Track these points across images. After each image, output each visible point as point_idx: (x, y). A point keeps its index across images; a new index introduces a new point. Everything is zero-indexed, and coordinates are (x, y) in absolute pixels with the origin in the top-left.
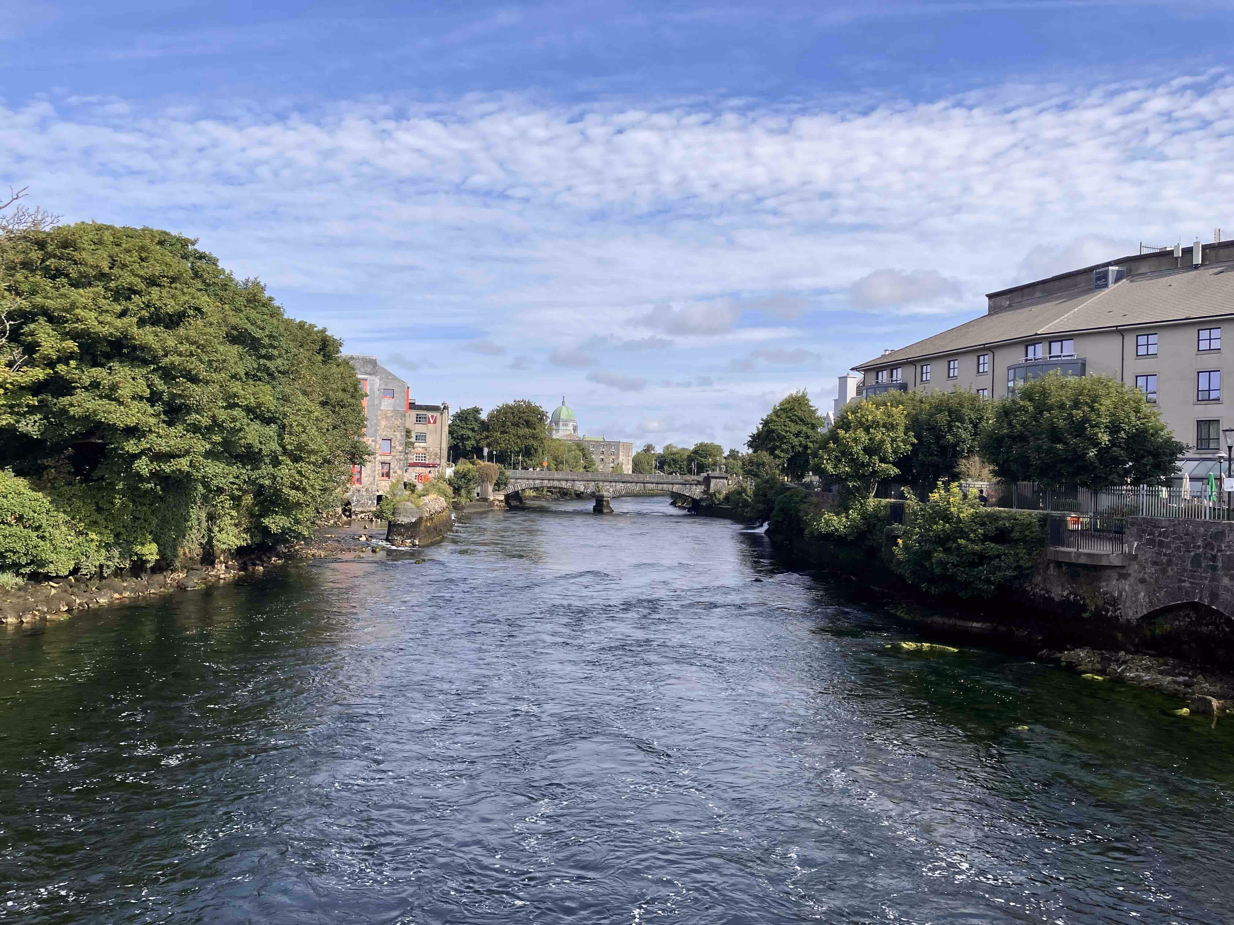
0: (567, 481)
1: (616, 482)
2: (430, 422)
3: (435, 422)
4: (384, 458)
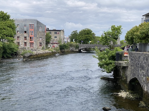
2: (57, 34)
4: (40, 42)
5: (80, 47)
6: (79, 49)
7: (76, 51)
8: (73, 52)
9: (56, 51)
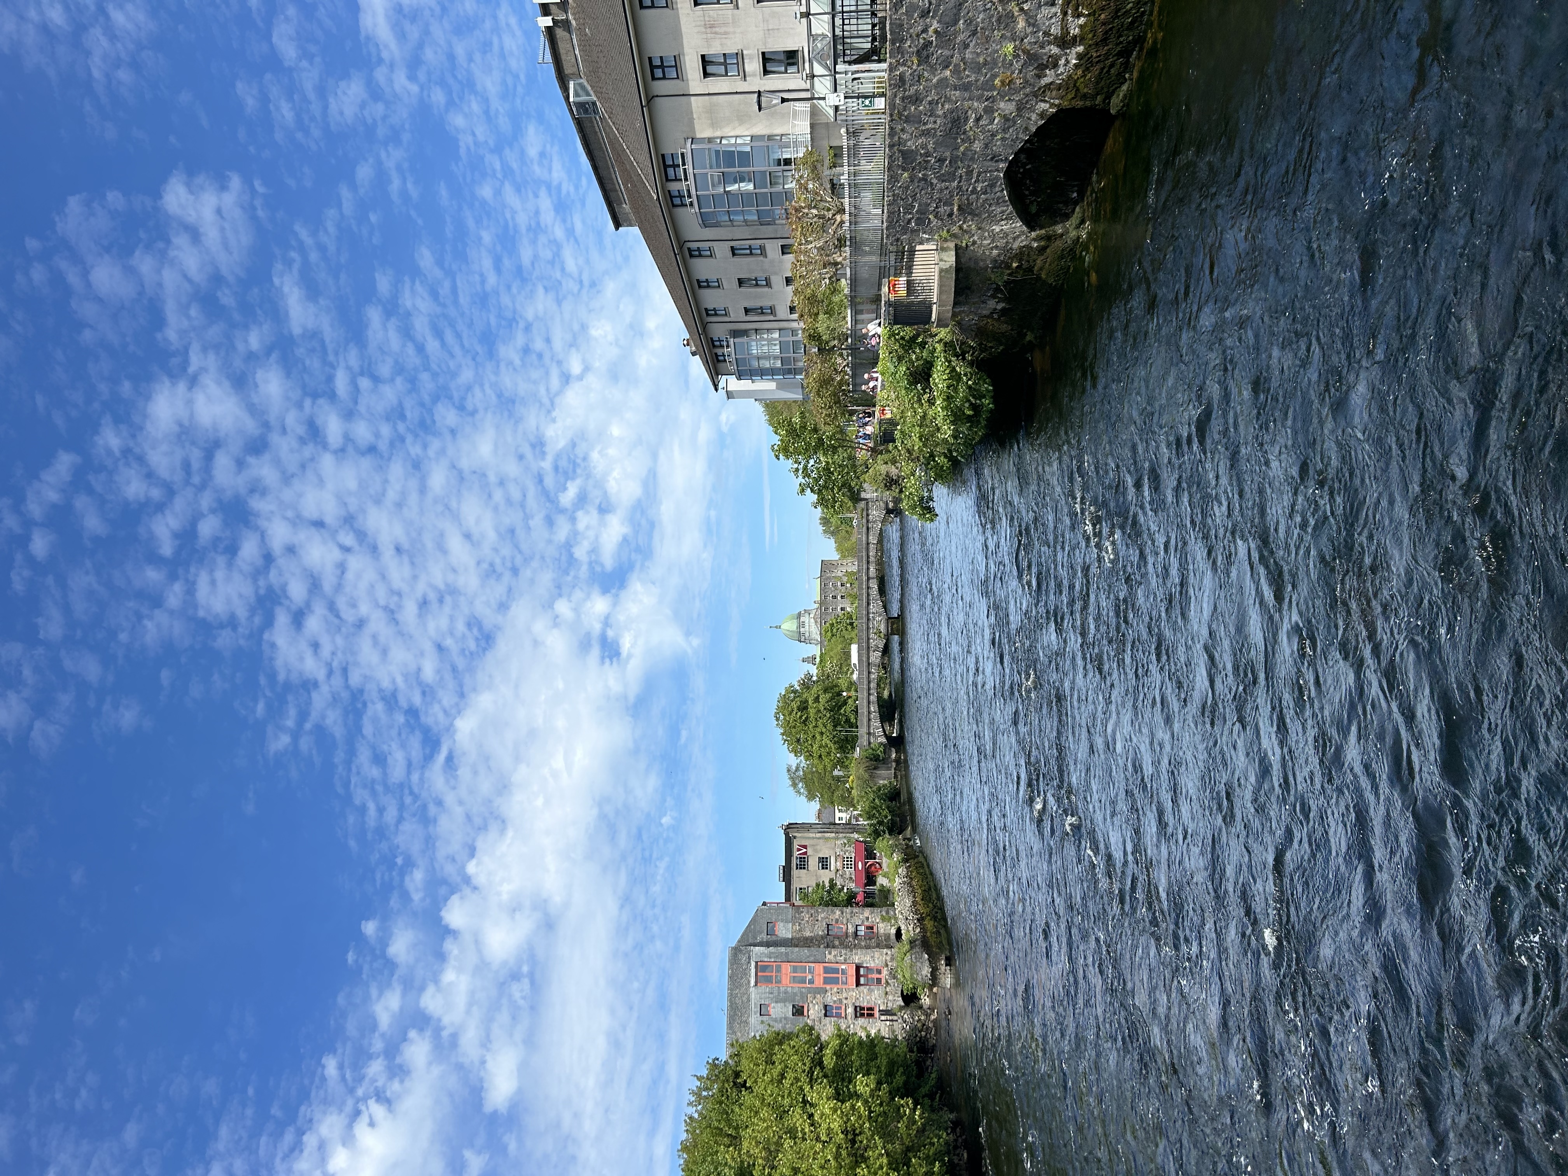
0: (869, 673)
1: (868, 613)
2: (805, 853)
3: (805, 847)
5: (872, 740)
7: (899, 760)
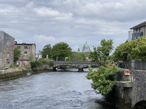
2: (28, 48)
4: (8, 58)
5: (55, 64)
6: (54, 67)
7: (50, 70)
8: (46, 70)
9: (27, 70)
